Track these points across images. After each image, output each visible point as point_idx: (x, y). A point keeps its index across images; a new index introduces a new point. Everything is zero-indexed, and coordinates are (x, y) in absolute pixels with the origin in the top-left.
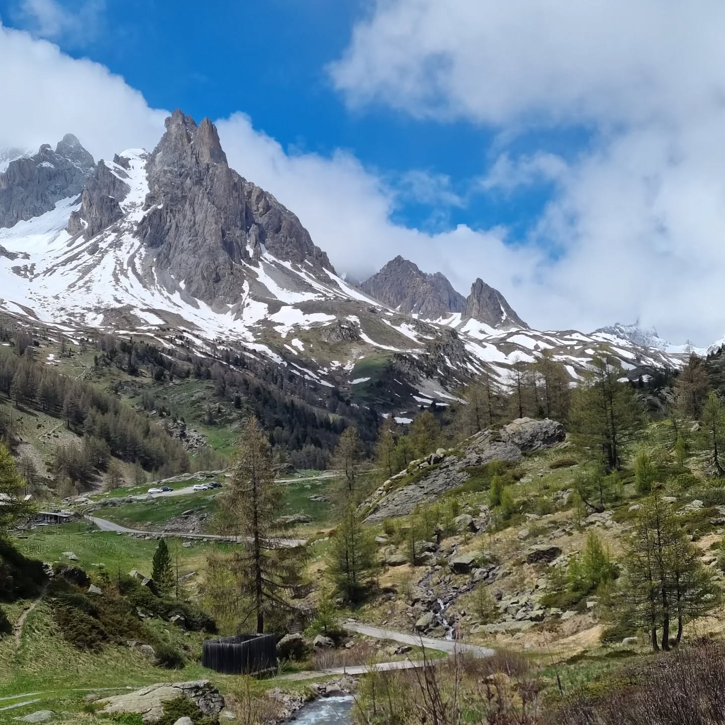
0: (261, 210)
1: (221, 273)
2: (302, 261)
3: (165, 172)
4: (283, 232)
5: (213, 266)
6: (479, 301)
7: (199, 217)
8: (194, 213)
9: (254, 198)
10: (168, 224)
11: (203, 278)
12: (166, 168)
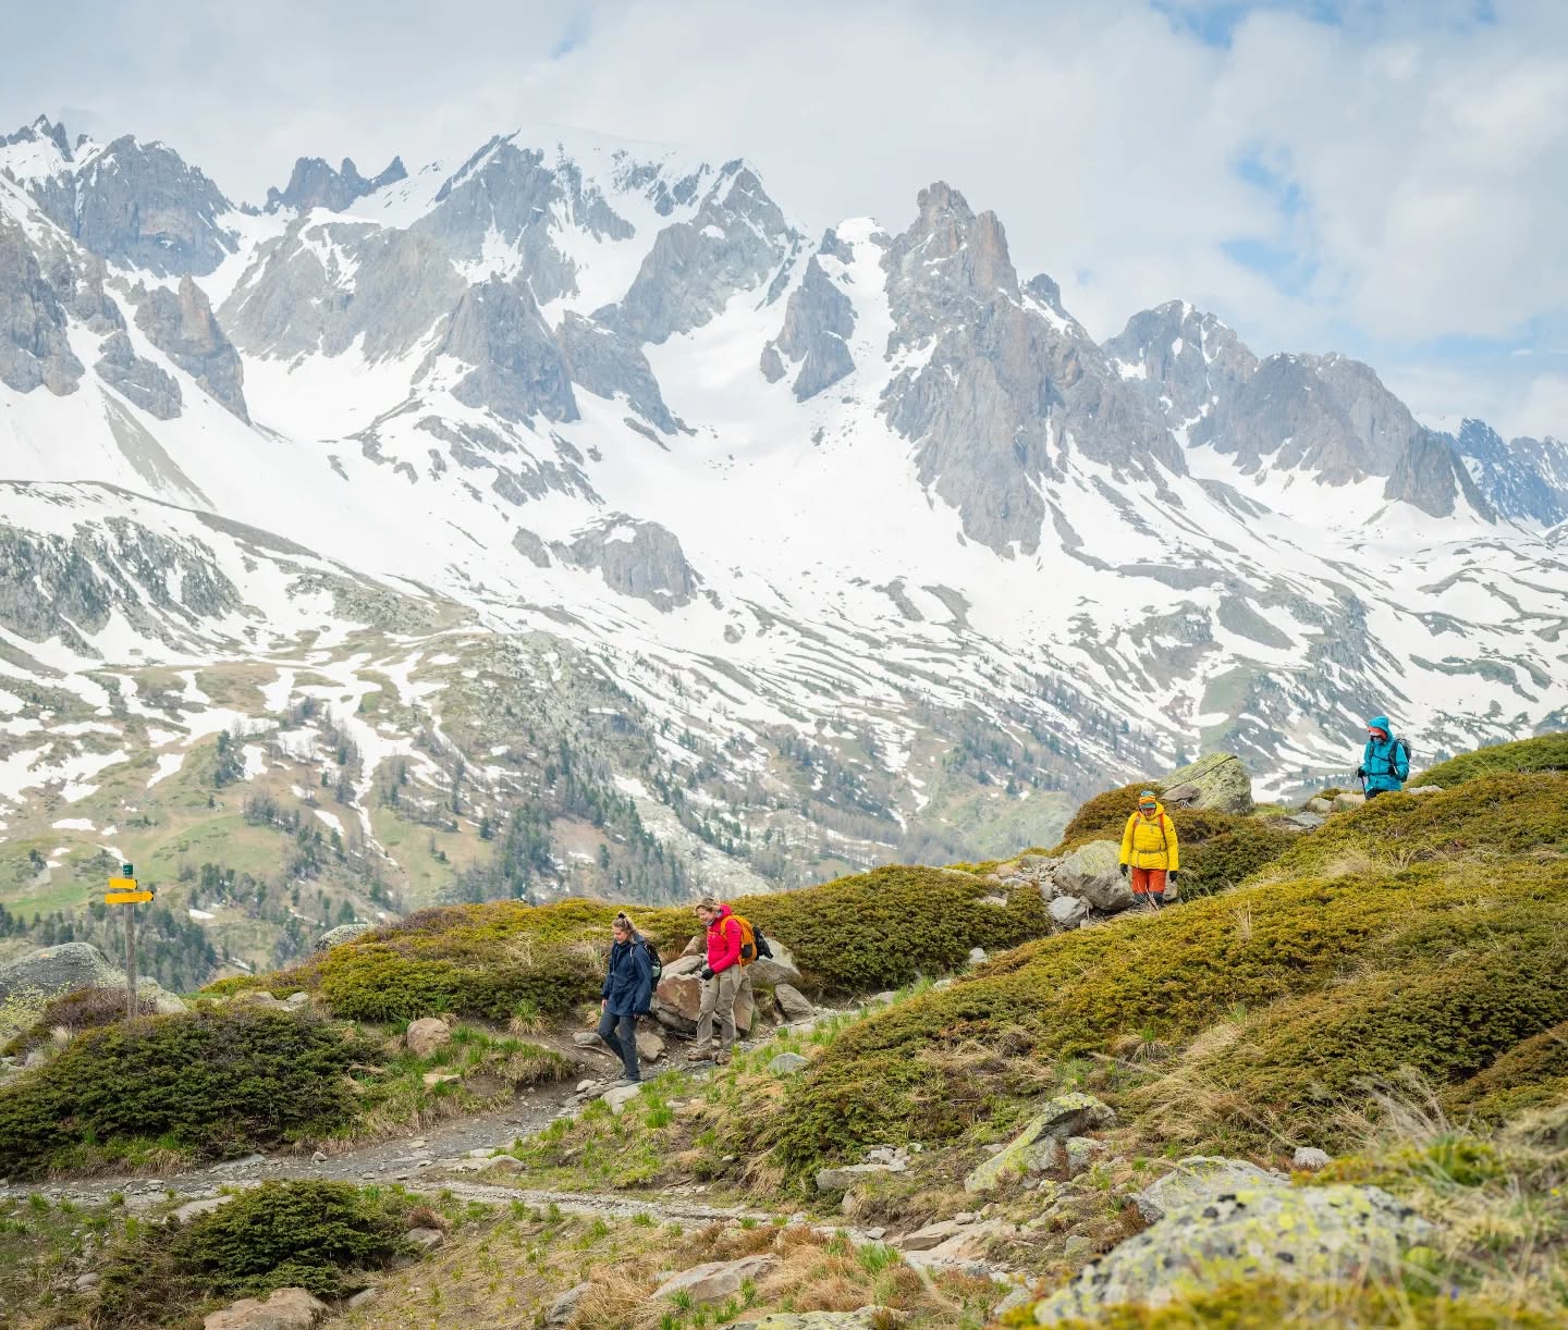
0: (1069, 378)
1: (1012, 503)
2: (1126, 464)
3: (920, 296)
4: (1102, 413)
5: (1002, 494)
6: (1417, 472)
7: (983, 408)
8: (974, 399)
9: (1058, 358)
10: (930, 404)
11: (988, 513)
12: (921, 289)
